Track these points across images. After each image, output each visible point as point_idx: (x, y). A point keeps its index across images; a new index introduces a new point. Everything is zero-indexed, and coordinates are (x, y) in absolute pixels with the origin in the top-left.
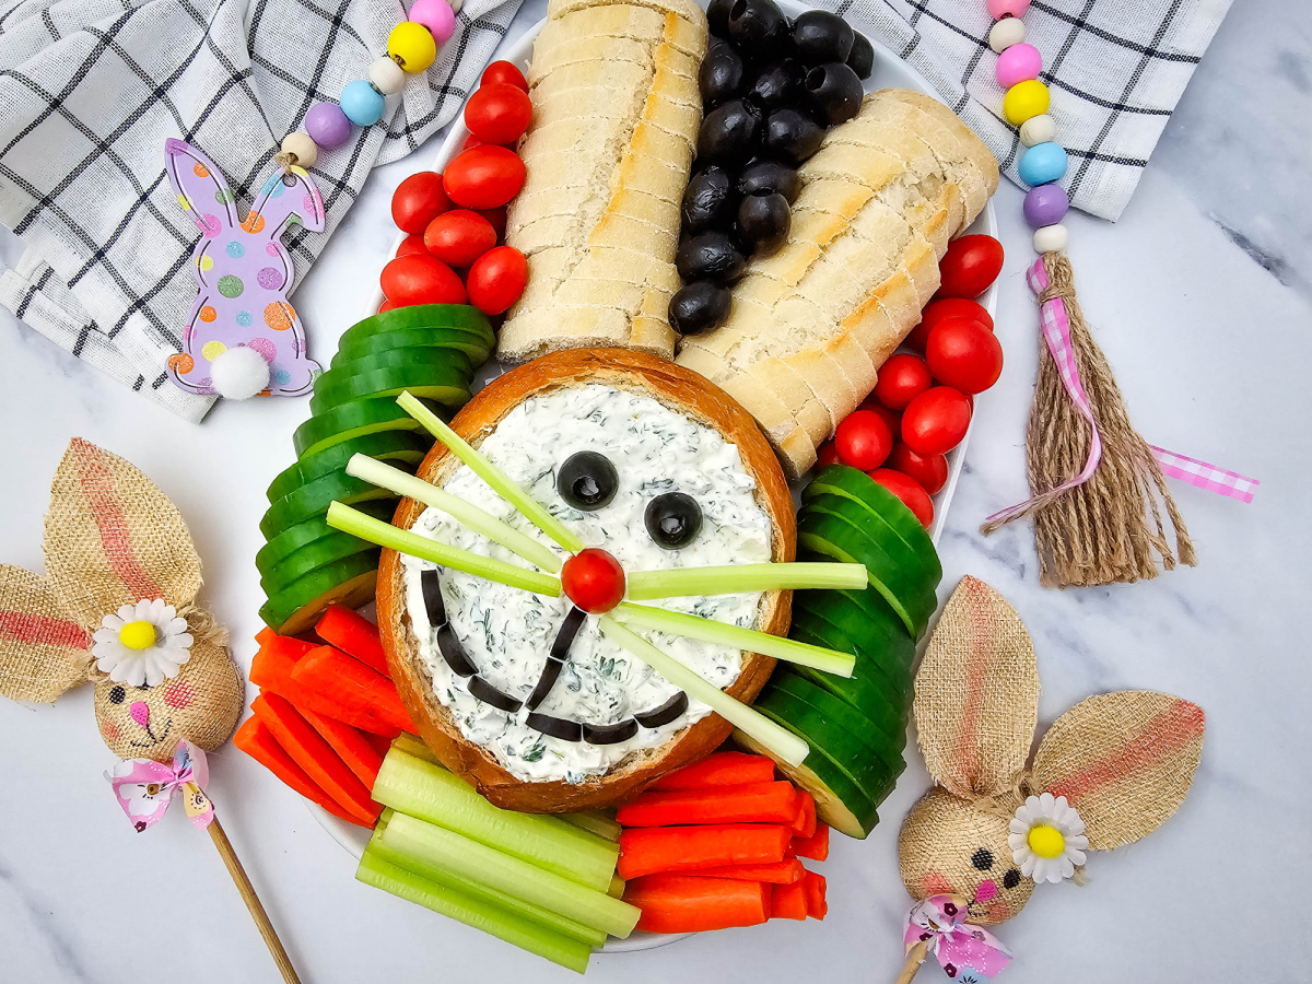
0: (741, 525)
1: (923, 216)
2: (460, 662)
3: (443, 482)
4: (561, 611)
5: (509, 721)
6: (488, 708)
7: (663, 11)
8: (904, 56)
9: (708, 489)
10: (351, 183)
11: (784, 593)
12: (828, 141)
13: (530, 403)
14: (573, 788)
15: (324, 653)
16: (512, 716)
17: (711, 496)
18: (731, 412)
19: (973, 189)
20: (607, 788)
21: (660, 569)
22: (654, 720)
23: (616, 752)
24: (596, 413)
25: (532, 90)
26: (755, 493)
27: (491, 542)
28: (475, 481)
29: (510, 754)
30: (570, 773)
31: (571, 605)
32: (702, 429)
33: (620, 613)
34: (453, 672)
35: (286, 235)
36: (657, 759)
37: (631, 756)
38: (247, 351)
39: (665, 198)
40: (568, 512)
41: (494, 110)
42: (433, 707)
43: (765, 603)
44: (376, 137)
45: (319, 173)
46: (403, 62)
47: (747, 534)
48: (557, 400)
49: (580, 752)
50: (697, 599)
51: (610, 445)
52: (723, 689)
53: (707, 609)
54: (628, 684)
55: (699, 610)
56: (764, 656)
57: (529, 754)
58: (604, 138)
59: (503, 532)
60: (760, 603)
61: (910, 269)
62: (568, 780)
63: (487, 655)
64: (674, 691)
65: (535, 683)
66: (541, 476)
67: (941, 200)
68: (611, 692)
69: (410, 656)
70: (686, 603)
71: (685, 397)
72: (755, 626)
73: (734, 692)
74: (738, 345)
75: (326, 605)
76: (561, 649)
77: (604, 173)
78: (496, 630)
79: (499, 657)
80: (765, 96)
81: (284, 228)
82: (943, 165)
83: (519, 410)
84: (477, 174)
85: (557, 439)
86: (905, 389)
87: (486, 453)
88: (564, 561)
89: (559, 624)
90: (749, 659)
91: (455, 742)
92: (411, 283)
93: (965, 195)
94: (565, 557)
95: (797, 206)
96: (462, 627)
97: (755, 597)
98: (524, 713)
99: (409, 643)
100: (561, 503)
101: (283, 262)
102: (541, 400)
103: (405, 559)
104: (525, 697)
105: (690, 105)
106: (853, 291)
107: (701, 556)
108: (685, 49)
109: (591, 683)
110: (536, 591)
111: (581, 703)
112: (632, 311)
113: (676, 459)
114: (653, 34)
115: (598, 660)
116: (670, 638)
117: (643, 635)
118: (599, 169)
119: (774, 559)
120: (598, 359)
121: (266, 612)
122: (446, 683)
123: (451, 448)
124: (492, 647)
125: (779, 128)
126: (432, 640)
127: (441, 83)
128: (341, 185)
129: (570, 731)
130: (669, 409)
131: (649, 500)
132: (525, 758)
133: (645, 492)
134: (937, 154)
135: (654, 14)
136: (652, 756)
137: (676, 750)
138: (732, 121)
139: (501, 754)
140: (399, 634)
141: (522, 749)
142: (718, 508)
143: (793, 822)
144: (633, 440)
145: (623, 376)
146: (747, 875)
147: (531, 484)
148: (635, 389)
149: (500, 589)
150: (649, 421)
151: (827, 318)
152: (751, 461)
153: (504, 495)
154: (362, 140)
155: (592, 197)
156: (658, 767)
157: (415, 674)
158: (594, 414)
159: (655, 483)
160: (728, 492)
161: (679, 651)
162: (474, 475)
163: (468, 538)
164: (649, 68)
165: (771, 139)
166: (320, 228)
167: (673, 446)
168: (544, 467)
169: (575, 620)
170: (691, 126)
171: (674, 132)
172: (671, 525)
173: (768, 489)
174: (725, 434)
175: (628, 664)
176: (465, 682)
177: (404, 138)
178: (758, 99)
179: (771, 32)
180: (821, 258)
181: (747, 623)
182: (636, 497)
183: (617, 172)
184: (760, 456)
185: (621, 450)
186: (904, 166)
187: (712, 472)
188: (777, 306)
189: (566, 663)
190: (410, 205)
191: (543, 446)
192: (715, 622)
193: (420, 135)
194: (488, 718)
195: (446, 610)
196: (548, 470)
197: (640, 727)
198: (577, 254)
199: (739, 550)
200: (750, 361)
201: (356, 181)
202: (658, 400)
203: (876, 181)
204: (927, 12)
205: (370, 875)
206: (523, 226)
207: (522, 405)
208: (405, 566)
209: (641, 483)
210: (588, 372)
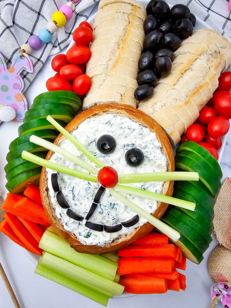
0: (156, 159)
1: (213, 64)
2: (64, 204)
3: (60, 145)
4: (97, 187)
5: (80, 224)
6: (73, 220)
7: (132, 5)
8: (205, 21)
9: (146, 147)
10: (42, 59)
11: (171, 182)
12: (183, 43)
13: (88, 119)
14: (100, 247)
15: (24, 199)
16: (81, 222)
17: (147, 150)
18: (153, 123)
19: (228, 56)
20: (112, 247)
21: (130, 173)
22: (129, 224)
23: (115, 235)
24: (109, 122)
25: (94, 31)
26: (161, 149)
27: (75, 164)
28: (70, 144)
29: (80, 235)
30: (99, 243)
31: (100, 185)
32: (144, 128)
33: (117, 188)
34: (61, 208)
35: (21, 74)
36: (129, 237)
37: (120, 237)
38: (9, 107)
39: (133, 60)
40: (100, 154)
41: (81, 34)
42: (55, 219)
43: (165, 185)
44: (50, 46)
45: (33, 56)
46: (57, 23)
47: (159, 162)
48: (97, 118)
49: (103, 235)
50: (142, 184)
51: (114, 133)
52: (151, 214)
53: (146, 187)
54: (119, 212)
55: (143, 187)
56: (164, 203)
57: (86, 235)
58: (114, 42)
59: (79, 161)
60: (163, 185)
61: (210, 79)
62: (99, 245)
63: (73, 202)
64: (135, 215)
65: (88, 211)
66: (91, 142)
67: (218, 59)
68: (113, 215)
69: (48, 202)
70: (139, 185)
71: (139, 117)
72: (161, 192)
73: (155, 215)
74: (156, 104)
75: (27, 184)
76: (97, 200)
77: (114, 52)
78: (76, 194)
79: (77, 202)
80: (163, 30)
81: (21, 71)
82: (219, 48)
83: (85, 122)
84: (76, 53)
85: (97, 131)
86: (209, 117)
87: (74, 135)
88: (98, 171)
89: (96, 191)
90: (160, 204)
91: (62, 231)
92: (55, 85)
93: (226, 58)
94: (99, 169)
95: (174, 62)
96: (65, 192)
97: (161, 183)
98: (84, 221)
99: (48, 197)
100: (98, 152)
101: (20, 82)
102: (92, 119)
103: (47, 170)
104: (85, 216)
105: (141, 33)
106: (192, 87)
107: (143, 169)
108: (139, 16)
109: (106, 212)
110: (89, 181)
111: (103, 218)
112: (122, 93)
113: (135, 137)
114: (129, 11)
115: (109, 204)
116: (133, 197)
117: (124, 195)
118: (113, 51)
119: (167, 171)
120: (110, 106)
121: (8, 186)
122: (59, 211)
123: (63, 134)
124: (74, 199)
125: (168, 39)
126: (54, 196)
127: (69, 32)
128: (39, 60)
129: (100, 228)
130: (133, 121)
131: (126, 151)
132: (85, 237)
133: (125, 148)
134: (217, 45)
135: (129, 6)
136: (127, 236)
137: (136, 235)
138: (153, 37)
139: (77, 235)
140: (44, 195)
141: (84, 233)
142: (149, 153)
143: (175, 258)
144: (121, 131)
145: (118, 111)
146: (159, 276)
147: (88, 145)
148: (122, 115)
149: (77, 180)
150: (126, 125)
151: (183, 95)
152: (160, 138)
153: (79, 149)
154: (46, 47)
155: (110, 60)
156: (129, 240)
157: (49, 208)
158: (108, 123)
159: (128, 145)
160: (152, 148)
161: (136, 201)
162: (70, 142)
163: (68, 163)
164: (128, 22)
165: (166, 42)
166: (32, 72)
167: (134, 133)
168: (92, 140)
169: (102, 190)
170: (141, 39)
171: (136, 41)
172: (134, 159)
173: (165, 147)
174: (151, 129)
175: (119, 205)
176: (65, 211)
177: (58, 47)
178: (161, 31)
179: (165, 11)
180: (181, 77)
181: (159, 192)
182: (122, 150)
183: (118, 52)
184: (163, 137)
185: (117, 135)
186: (207, 48)
187: (147, 142)
188: (168, 92)
189: (98, 205)
190: (57, 63)
191: (92, 133)
192: (148, 191)
193: (62, 46)
194: (73, 223)
195: (59, 187)
196: (93, 141)
197: (123, 227)
198: (106, 77)
199: (156, 167)
200: (159, 108)
201: (44, 59)
202: (130, 118)
203: (199, 53)
204: (211, 10)
205: (39, 272)
206: (90, 69)
207: (86, 120)
208: (47, 172)
209: (124, 145)
210: (108, 110)
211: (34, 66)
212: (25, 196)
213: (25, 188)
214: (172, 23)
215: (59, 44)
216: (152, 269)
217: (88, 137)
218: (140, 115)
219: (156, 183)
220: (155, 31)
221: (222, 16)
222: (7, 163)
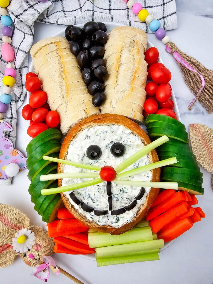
0: (133, 143)
1: (134, 52)
2: (89, 209)
3: (63, 171)
4: (105, 185)
5: (108, 216)
6: (101, 216)
7: (55, 43)
8: (112, 21)
9: (121, 138)
10: (13, 116)
11: (152, 152)
12: (105, 48)
13: (72, 142)
14: (130, 223)
15: (61, 222)
16: (108, 215)
17: (123, 140)
18: (117, 118)
19: (142, 39)
20: (138, 218)
21: (121, 162)
22: (140, 197)
23: (135, 209)
24: (87, 136)
25: (38, 75)
26: (132, 133)
27: (81, 178)
28: (69, 167)
29: (112, 223)
30: (128, 220)
31: (106, 182)
32: (112, 126)
33: (118, 178)
34: (89, 213)
36: (145, 205)
37: (139, 208)
38: (11, 164)
39: (78, 81)
40: (94, 162)
41: (31, 84)
42: (89, 222)
43: (149, 156)
44: (13, 104)
45: (6, 118)
46: (9, 85)
47: (135, 144)
48: (78, 139)
49: (127, 214)
50: (133, 164)
51: (94, 142)
52: (151, 181)
53: (137, 165)
54: (129, 193)
55: (135, 167)
56: (156, 168)
57: (116, 221)
58: (57, 76)
59: (82, 175)
60: (148, 157)
61: (138, 64)
62: (128, 222)
63: (94, 204)
64: (140, 188)
65: (108, 204)
66: (83, 157)
67: (136, 46)
68: (126, 197)
69: (78, 214)
70: (131, 167)
71: (105, 121)
72: (149, 162)
73: (154, 180)
74: (111, 102)
75: (56, 211)
76: (109, 193)
77: (62, 83)
78: (93, 197)
79: (97, 203)
80: (86, 47)
81: (4, 134)
82: (132, 38)
83: (71, 145)
84: (36, 99)
85: (82, 147)
86: (153, 90)
87: (68, 160)
88: (99, 174)
89: (106, 188)
90: (153, 171)
91: (98, 228)
92: (34, 131)
93: (141, 42)
94: (99, 172)
95: (107, 65)
96: (85, 201)
97: (146, 156)
98: (110, 212)
99: (76, 211)
100: (91, 161)
101: (8, 141)
102: (74, 140)
103: (64, 193)
104: (108, 209)
105: (72, 58)
106: (129, 76)
107: (129, 154)
108: (64, 48)
109: (120, 197)
110: (96, 183)
111: (121, 203)
112: (84, 109)
113: (110, 136)
114: (55, 49)
115: (119, 191)
116: (132, 177)
117: (126, 179)
118: (60, 83)
119: (145, 145)
120: (81, 124)
121: (44, 220)
122: (89, 216)
123: (61, 163)
124: (94, 202)
125: (93, 52)
126: (80, 208)
127: (21, 85)
128: (12, 118)
129: (122, 211)
130: (103, 126)
131: (110, 149)
132: (116, 222)
133: (108, 147)
134: (129, 37)
135: (53, 45)
136: (144, 205)
137: (149, 201)
138: (82, 56)
139: (111, 224)
140: (73, 211)
141: (114, 220)
142: (126, 141)
144: (98, 138)
145: (88, 125)
147: (82, 160)
148: (93, 126)
149: (88, 188)
150: (100, 131)
151: (127, 85)
152: (127, 126)
153: (78, 167)
154: (11, 106)
155: (62, 90)
156: (147, 207)
157: (81, 217)
158: (87, 137)
159: (109, 144)
160: (126, 136)
161: (136, 178)
162: (68, 166)
163: (75, 181)
164: (58, 56)
165: (93, 55)
166: (12, 129)
167: (108, 134)
168: (82, 155)
169: (109, 185)
170: (75, 62)
171: (72, 66)
172: (118, 152)
173: (135, 130)
174: (118, 124)
175: (126, 188)
176: (93, 213)
177: (19, 100)
178: (85, 49)
179: (80, 33)
180: (118, 73)
181: (147, 163)
182: (106, 150)
183: (64, 82)
184: (129, 124)
185: (97, 141)
186: (124, 44)
187: (120, 134)
188: (115, 89)
189: (112, 196)
190: (26, 114)
191: (80, 150)
192: (141, 167)
193: (22, 98)
194: (103, 218)
195: (79, 199)
196: (84, 155)
197: (137, 201)
198: (66, 104)
199: (136, 148)
200: (116, 104)
201: (14, 115)
202: (99, 125)
203: (120, 51)
204: (112, 10)
205: (100, 264)
206: (52, 105)
207: (71, 144)
208: (65, 195)
209: (105, 146)
210: (81, 128)
211: (11, 125)
212: (60, 219)
213: (56, 214)
214: (90, 38)
215: (19, 98)
216: (174, 217)
217: (79, 155)
218: (105, 119)
219: (142, 158)
220: (81, 52)
221: (122, 9)
222: (34, 204)
